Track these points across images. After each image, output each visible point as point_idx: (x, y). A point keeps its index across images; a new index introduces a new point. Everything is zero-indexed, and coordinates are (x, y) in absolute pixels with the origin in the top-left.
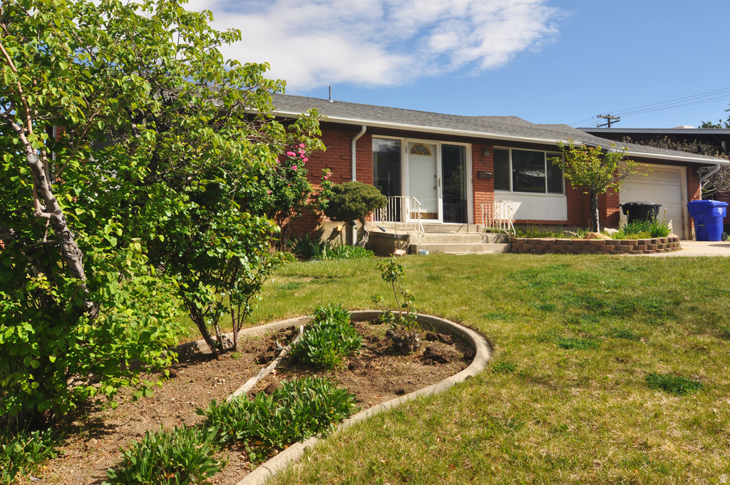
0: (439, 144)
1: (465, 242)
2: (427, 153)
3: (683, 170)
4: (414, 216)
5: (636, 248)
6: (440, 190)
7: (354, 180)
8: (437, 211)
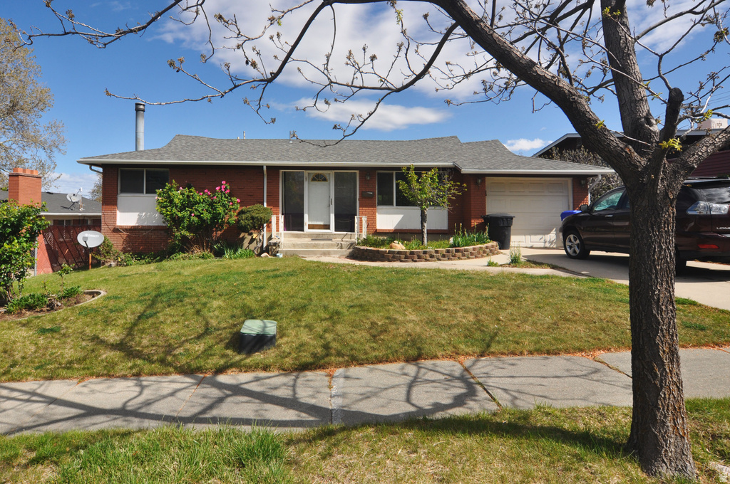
0: (332, 173)
1: (323, 248)
2: (325, 180)
3: (570, 180)
4: (311, 227)
6: (333, 207)
8: (329, 222)
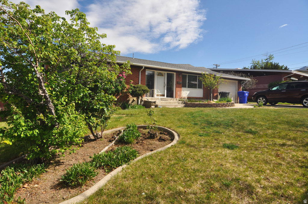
0: (166, 73)
1: (172, 104)
2: (162, 75)
3: (237, 82)
4: (157, 95)
5: (222, 106)
6: (166, 87)
7: (140, 84)
8: (165, 94)
